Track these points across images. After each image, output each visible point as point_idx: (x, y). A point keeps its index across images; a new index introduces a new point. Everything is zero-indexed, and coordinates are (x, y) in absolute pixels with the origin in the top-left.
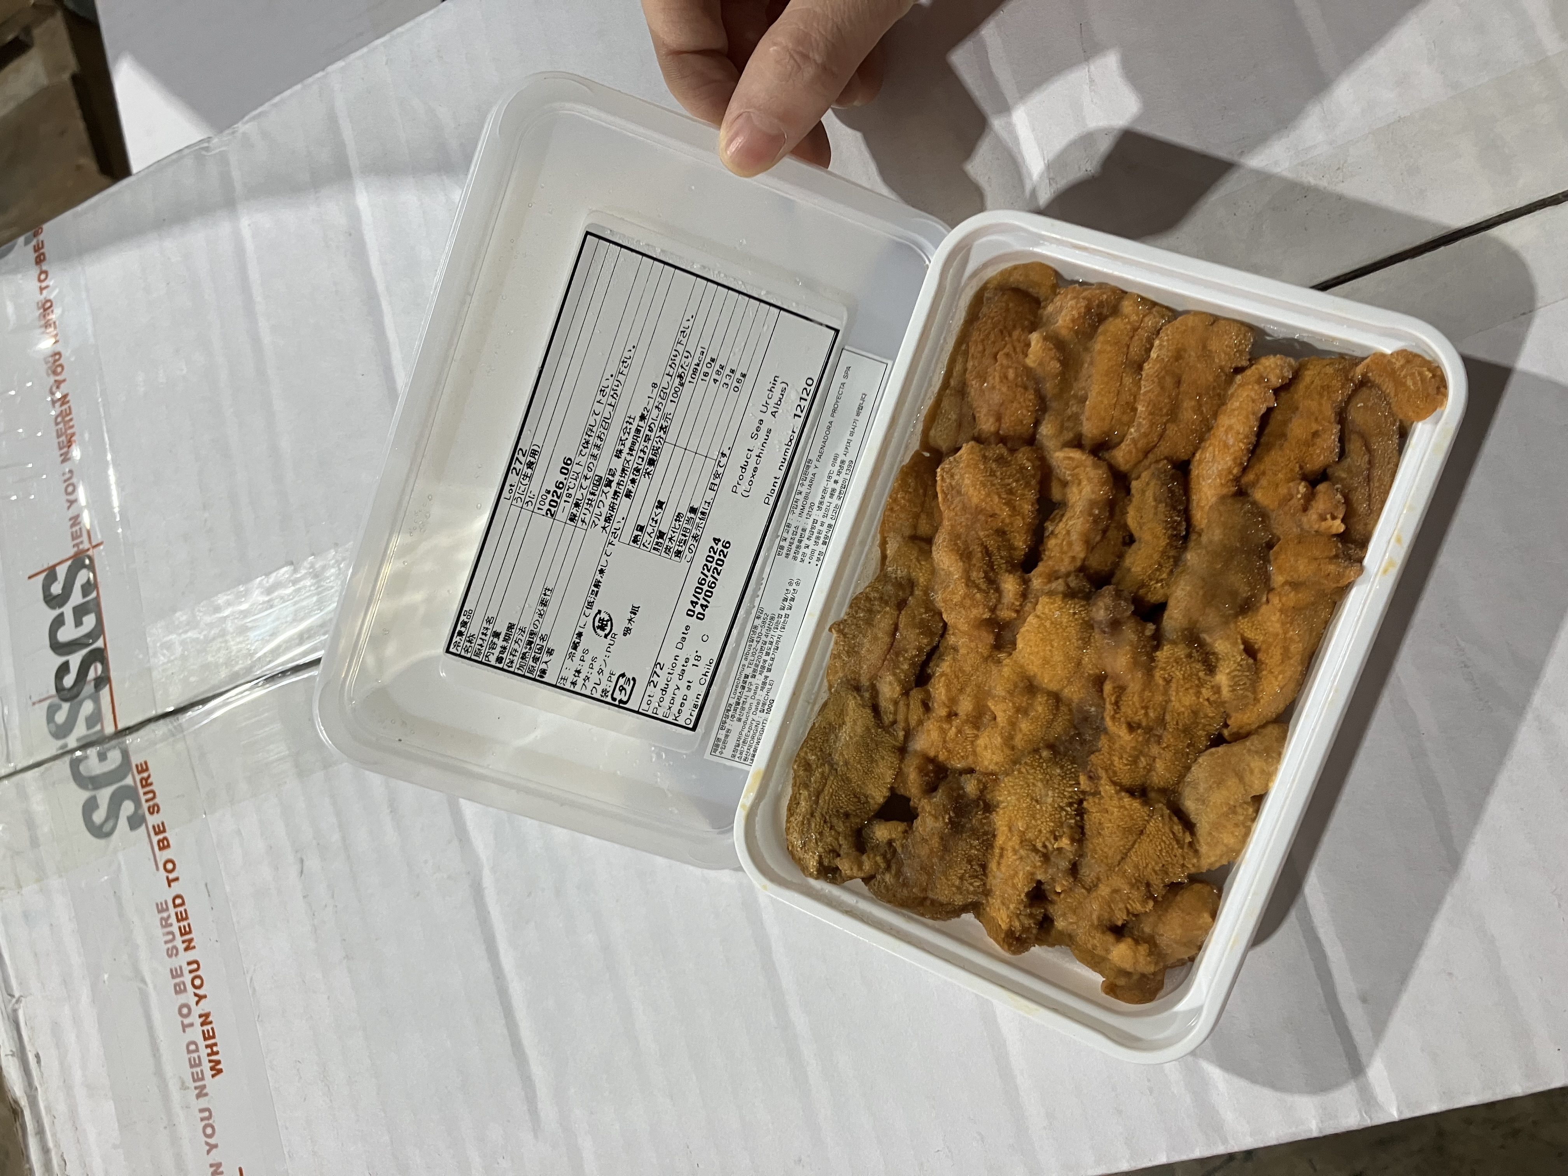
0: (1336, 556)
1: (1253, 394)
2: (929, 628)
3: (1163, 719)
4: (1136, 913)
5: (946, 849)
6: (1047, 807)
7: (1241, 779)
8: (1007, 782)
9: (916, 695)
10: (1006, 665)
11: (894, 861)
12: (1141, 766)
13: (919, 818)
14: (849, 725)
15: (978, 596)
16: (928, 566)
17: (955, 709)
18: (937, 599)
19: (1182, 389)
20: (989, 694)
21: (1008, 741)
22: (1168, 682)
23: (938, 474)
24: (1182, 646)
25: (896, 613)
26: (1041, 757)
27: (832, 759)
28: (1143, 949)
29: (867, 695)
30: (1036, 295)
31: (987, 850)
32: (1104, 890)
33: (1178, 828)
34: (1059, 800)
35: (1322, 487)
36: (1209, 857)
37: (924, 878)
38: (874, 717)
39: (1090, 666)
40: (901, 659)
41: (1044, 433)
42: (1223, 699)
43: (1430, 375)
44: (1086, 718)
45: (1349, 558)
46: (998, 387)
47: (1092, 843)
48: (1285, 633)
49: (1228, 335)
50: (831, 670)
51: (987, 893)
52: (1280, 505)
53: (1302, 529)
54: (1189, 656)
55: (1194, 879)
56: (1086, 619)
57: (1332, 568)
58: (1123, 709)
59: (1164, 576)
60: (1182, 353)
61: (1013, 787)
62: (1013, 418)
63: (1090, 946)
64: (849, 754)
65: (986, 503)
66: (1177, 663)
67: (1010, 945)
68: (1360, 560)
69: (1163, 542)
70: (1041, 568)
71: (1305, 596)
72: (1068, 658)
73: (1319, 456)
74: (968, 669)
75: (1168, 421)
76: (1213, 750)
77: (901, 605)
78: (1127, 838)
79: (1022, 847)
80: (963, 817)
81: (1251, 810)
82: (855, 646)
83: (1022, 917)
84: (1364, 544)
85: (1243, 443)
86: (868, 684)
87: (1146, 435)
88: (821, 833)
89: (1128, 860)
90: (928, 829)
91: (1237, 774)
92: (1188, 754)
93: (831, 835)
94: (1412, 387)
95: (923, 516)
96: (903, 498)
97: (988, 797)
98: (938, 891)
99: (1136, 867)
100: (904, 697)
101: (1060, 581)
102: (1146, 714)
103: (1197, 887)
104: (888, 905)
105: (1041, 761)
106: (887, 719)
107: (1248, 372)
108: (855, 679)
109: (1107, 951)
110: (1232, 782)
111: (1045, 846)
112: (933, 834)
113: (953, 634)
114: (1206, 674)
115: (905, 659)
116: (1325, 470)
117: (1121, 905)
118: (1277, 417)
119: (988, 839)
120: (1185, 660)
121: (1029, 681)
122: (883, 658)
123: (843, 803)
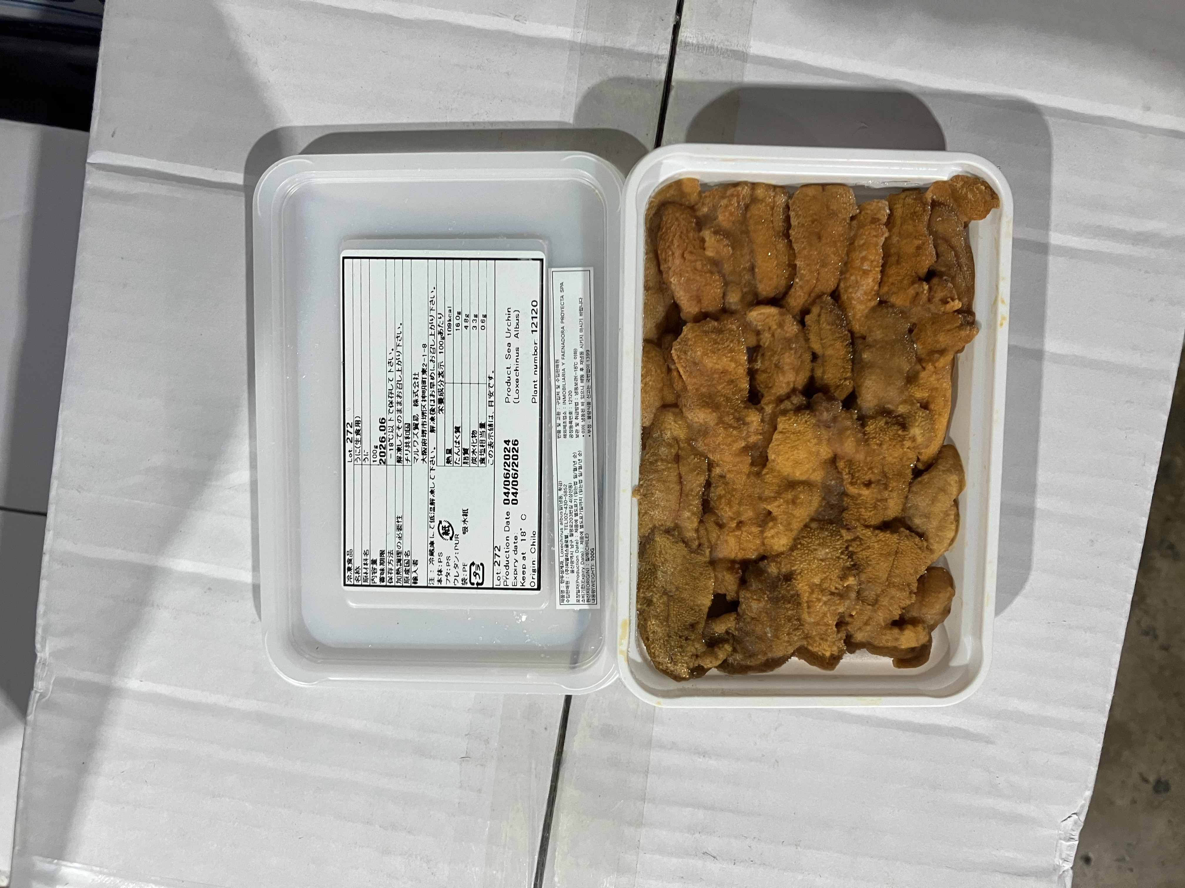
0: (962, 325)
1: (873, 231)
2: (702, 468)
3: (884, 471)
4: (906, 607)
5: (772, 618)
6: (829, 561)
7: (944, 492)
8: (795, 555)
9: (709, 519)
10: (767, 475)
11: (735, 643)
12: (880, 508)
13: (743, 605)
14: (671, 560)
15: (734, 432)
16: (685, 423)
17: (740, 518)
18: (702, 446)
19: (823, 242)
20: (760, 499)
21: (788, 526)
22: (880, 445)
23: (674, 355)
24: (879, 419)
25: (676, 466)
26: (811, 529)
27: (667, 590)
28: (918, 628)
29: (675, 533)
30: (689, 203)
31: (798, 607)
32: (882, 601)
33: (917, 539)
34: (835, 553)
35: (936, 282)
36: (940, 551)
37: (763, 645)
38: (685, 547)
39: (825, 454)
40: (691, 498)
41: (731, 301)
42: (918, 444)
43: (984, 188)
44: (832, 491)
45: (969, 323)
46: (694, 278)
47: (866, 573)
48: (942, 386)
49: (839, 195)
51: (808, 637)
52: (912, 303)
53: (932, 314)
54: (887, 423)
55: (930, 571)
56: (816, 423)
57: (962, 333)
58: (855, 475)
59: (849, 374)
60: (814, 216)
61: (801, 557)
62: (709, 298)
63: (883, 642)
64: (678, 581)
65: (719, 364)
66: (882, 430)
67: (827, 666)
68: (974, 322)
69: (843, 351)
70: (766, 398)
72: (811, 454)
73: (925, 261)
74: (738, 487)
75: (819, 266)
76: (919, 479)
77: (677, 459)
78: (889, 560)
79: (823, 595)
80: (774, 592)
81: (955, 509)
82: (656, 501)
83: (836, 642)
84: (970, 310)
85: (878, 267)
86: (673, 525)
87: (808, 281)
88: (681, 647)
89: (892, 574)
90: (753, 610)
91: (941, 490)
92: (905, 488)
93: (688, 645)
94: (973, 199)
95: (667, 389)
96: (652, 380)
97: (784, 570)
98: (775, 650)
99: (900, 576)
100: (702, 524)
101: (786, 402)
103: (933, 573)
105: (813, 531)
106: (695, 544)
107: (861, 217)
108: (664, 526)
109: (896, 640)
110: (940, 496)
111: (837, 589)
112: (760, 612)
113: (718, 466)
114: (903, 431)
115: (693, 496)
116: (930, 270)
117: (897, 606)
118: (891, 244)
119: (795, 600)
120: (885, 427)
121: (786, 479)
122: (678, 502)
123: (686, 617)
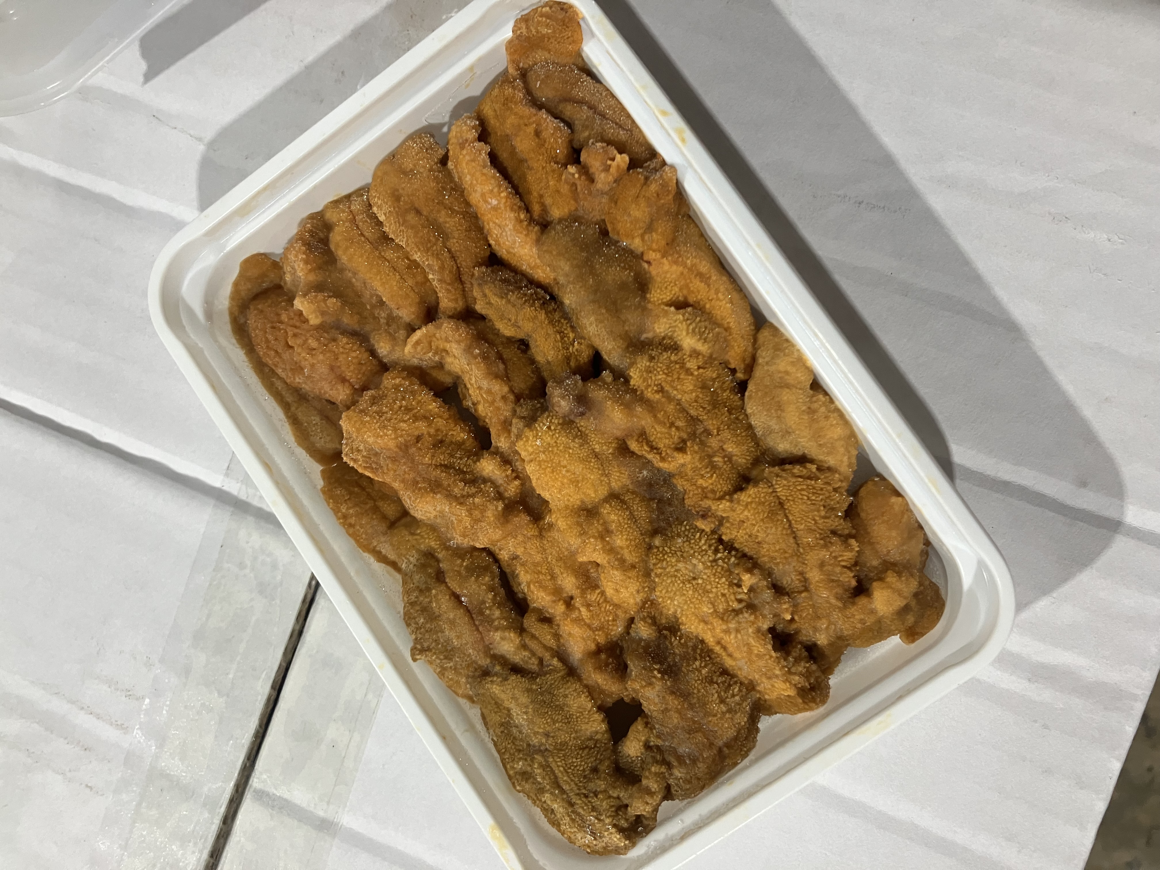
0: (647, 178)
1: (468, 158)
2: (478, 567)
3: (692, 417)
4: (853, 562)
5: (685, 696)
6: (705, 574)
7: (788, 386)
8: (659, 594)
9: (530, 622)
10: (557, 521)
11: (666, 756)
12: (721, 464)
13: (642, 701)
14: (513, 706)
15: (477, 500)
16: (425, 529)
17: (565, 595)
18: (460, 541)
19: (425, 213)
20: (573, 554)
21: (623, 565)
22: (661, 390)
23: (348, 462)
24: (639, 359)
25: (443, 587)
26: (657, 548)
27: (534, 746)
28: (891, 578)
29: (498, 668)
30: (272, 285)
31: (710, 658)
32: (814, 576)
33: (797, 469)
34: (706, 557)
35: (583, 156)
36: (842, 461)
37: (699, 737)
38: (522, 676)
39: (604, 448)
40: (488, 612)
41: (385, 353)
42: (708, 355)
43: (548, 9)
44: (650, 485)
45: (656, 170)
46: (315, 362)
47: (764, 556)
48: (685, 265)
49: (409, 149)
50: (452, 688)
51: (751, 687)
52: (576, 200)
53: (606, 193)
54: (652, 358)
55: (854, 491)
56: (561, 421)
57: (653, 187)
58: (661, 445)
60: (396, 193)
61: (667, 591)
62: (352, 368)
63: (859, 626)
64: (541, 725)
65: (401, 436)
66: (650, 372)
67: (813, 700)
68: (664, 164)
69: (542, 316)
70: (493, 432)
71: (663, 227)
72: (583, 460)
73: (557, 142)
74: (538, 558)
75: (444, 243)
76: (747, 394)
77: (440, 577)
78: (778, 520)
79: (727, 622)
80: (666, 659)
81: (821, 396)
82: (446, 646)
83: (793, 670)
84: (653, 154)
85: (502, 192)
86: (488, 660)
87: (442, 268)
88: (594, 809)
89: (799, 534)
90: (657, 700)
91: (781, 387)
92: (737, 418)
93: (602, 800)
94: (549, 31)
95: (380, 504)
96: (348, 509)
97: (664, 621)
98: (720, 732)
99: (810, 530)
100: (524, 635)
101: (514, 421)
102: (678, 428)
103: (863, 492)
104: (705, 791)
105: (661, 549)
106: (533, 665)
107: (451, 153)
108: (476, 670)
109: (873, 612)
110: (786, 396)
111: (740, 601)
112: (664, 697)
113: (500, 550)
114: (676, 355)
115: (490, 608)
116: (573, 148)
117: (838, 569)
118: (504, 156)
119: (702, 650)
120: (652, 364)
121: (583, 510)
122: (474, 628)
123: (580, 765)
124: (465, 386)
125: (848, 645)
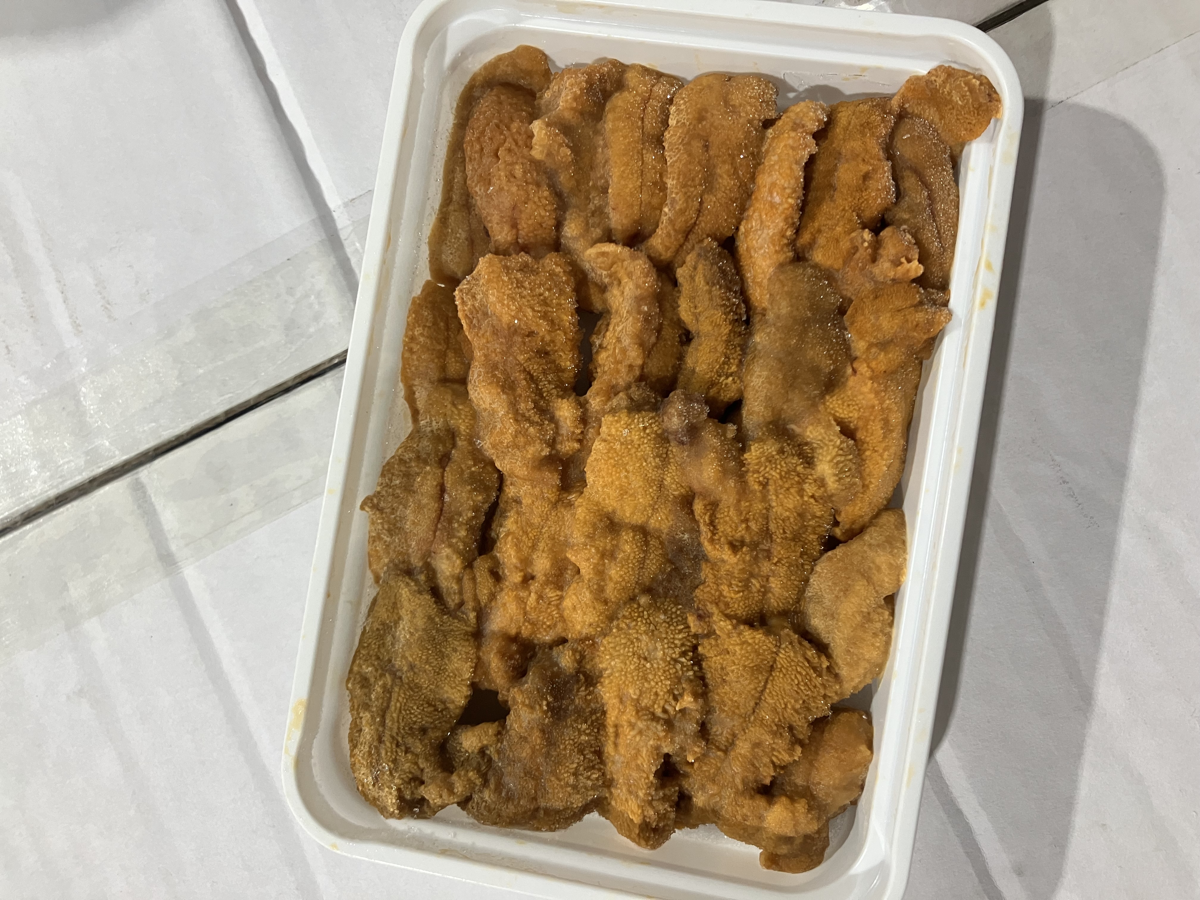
0: (921, 303)
1: (791, 142)
2: (482, 482)
3: (768, 529)
4: (783, 764)
5: (550, 742)
6: (658, 664)
7: (869, 580)
8: (606, 643)
9: (482, 565)
10: (579, 506)
11: (490, 773)
12: (754, 589)
13: (512, 712)
14: (406, 618)
15: (531, 430)
16: (467, 410)
17: (530, 571)
18: (486, 447)
19: (711, 153)
20: (566, 544)
21: (599, 593)
22: (764, 485)
23: (457, 298)
24: (771, 442)
25: (439, 471)
26: (639, 606)
27: (393, 666)
28: (801, 806)
29: (422, 578)
30: (529, 87)
31: (598, 732)
32: (743, 747)
33: (811, 653)
34: (671, 651)
35: (886, 233)
36: (852, 679)
37: (531, 785)
38: (436, 602)
39: (674, 486)
40: (456, 525)
41: (569, 235)
42: (829, 493)
43: (978, 82)
44: (681, 549)
45: (934, 303)
46: (505, 188)
47: (718, 694)
48: (881, 403)
49: (748, 86)
50: (371, 557)
51: (609, 784)
52: (845, 263)
53: (876, 282)
54: (781, 451)
55: (837, 709)
56: (659, 432)
57: (920, 316)
58: (721, 528)
59: (734, 368)
60: (704, 114)
61: (614, 648)
62: (530, 222)
63: (739, 818)
64: (414, 655)
65: (519, 320)
66: (770, 461)
67: (647, 840)
68: (946, 304)
69: (725, 330)
70: (596, 386)
71: (896, 355)
72: (648, 481)
73: (875, 199)
74: (536, 520)
75: (703, 192)
76: (830, 553)
77: (444, 460)
78: (757, 678)
79: (639, 718)
80: (563, 698)
81: (887, 613)
82: (397, 521)
83: (655, 803)
84: (944, 286)
85: (792, 198)
86: (420, 564)
87: (682, 212)
88: (395, 761)
89: (763, 704)
90: (525, 724)
91: (863, 575)
92: (803, 565)
93: (407, 761)
94: (960, 103)
95: (450, 354)
96: (422, 334)
97: (588, 667)
98: (550, 796)
99: (774, 710)
100: (468, 571)
101: (621, 394)
102: (748, 528)
103: (844, 717)
104: (494, 828)
105: (641, 609)
106: (452, 601)
107: (779, 123)
108: (404, 562)
109: (761, 818)
110: (860, 586)
111: (665, 711)
112: (532, 728)
113: (511, 484)
114: (804, 467)
115: (461, 524)
116: (883, 216)
117: (766, 760)
118: (821, 167)
119: (597, 719)
120: (777, 457)
121: (608, 518)
122: (433, 528)
123: (416, 716)
124: (608, 325)
125: (716, 823)
